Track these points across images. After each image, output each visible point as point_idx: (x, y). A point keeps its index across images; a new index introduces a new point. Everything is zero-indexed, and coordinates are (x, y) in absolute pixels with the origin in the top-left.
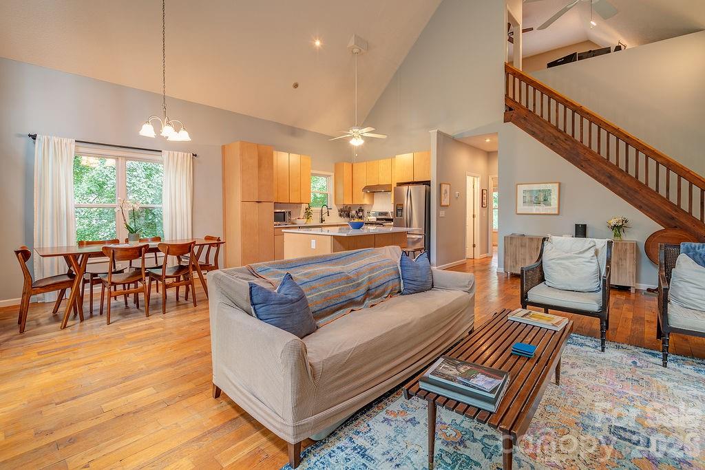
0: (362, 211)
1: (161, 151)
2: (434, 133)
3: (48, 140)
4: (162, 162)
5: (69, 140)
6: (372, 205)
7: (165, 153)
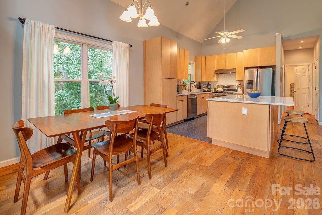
0: (210, 85)
1: (112, 41)
2: (278, 36)
3: (35, 25)
4: (111, 50)
5: (51, 26)
6: (217, 82)
7: (115, 43)
